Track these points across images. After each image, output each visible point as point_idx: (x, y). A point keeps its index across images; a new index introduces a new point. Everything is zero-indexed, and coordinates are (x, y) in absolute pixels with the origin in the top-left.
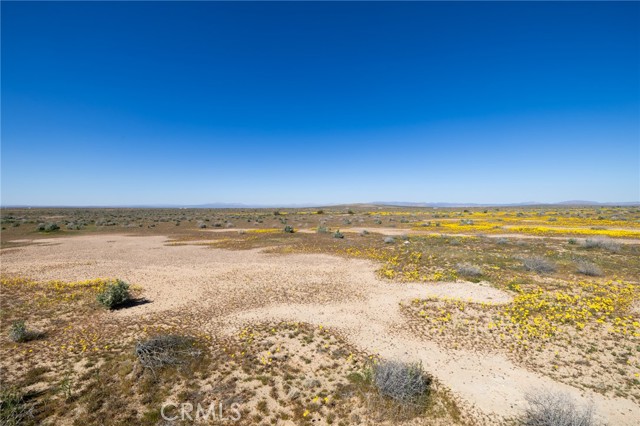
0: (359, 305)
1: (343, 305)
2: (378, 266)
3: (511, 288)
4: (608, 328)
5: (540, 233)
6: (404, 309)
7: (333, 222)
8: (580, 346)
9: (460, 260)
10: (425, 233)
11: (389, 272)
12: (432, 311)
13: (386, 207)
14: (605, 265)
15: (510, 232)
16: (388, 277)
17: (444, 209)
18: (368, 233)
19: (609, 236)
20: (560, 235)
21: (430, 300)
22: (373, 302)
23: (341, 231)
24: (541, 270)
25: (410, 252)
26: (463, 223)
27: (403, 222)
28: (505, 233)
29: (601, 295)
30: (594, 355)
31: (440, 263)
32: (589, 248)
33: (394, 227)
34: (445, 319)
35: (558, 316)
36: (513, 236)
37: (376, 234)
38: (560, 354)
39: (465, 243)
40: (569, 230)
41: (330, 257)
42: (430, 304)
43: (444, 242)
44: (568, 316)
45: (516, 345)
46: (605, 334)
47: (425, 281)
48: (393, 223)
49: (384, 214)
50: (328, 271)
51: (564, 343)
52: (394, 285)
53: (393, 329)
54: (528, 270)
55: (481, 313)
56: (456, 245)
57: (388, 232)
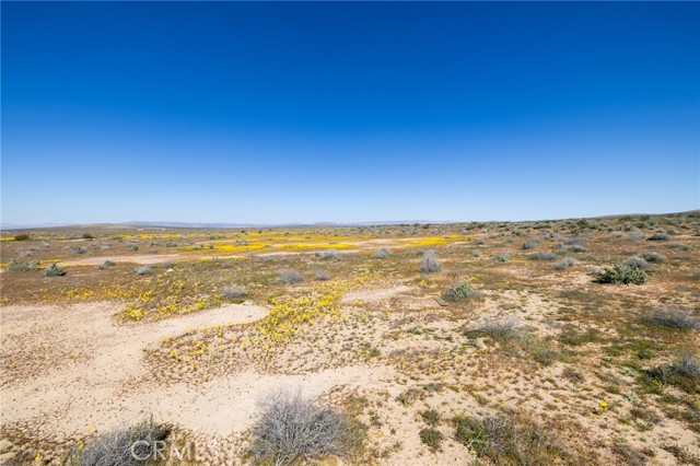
0: (74, 370)
1: (41, 381)
2: (120, 307)
3: (269, 302)
4: (328, 318)
5: (299, 249)
6: (150, 355)
7: (48, 253)
8: (309, 339)
9: (228, 283)
10: (195, 257)
11: (137, 313)
12: (186, 347)
13: (149, 229)
14: (333, 271)
15: (277, 250)
16: (135, 319)
17: (222, 230)
18: (113, 264)
19: (338, 249)
20: (311, 250)
21: (187, 334)
22: (102, 361)
23: (61, 265)
24: (294, 281)
25: (171, 282)
26: (239, 244)
27: (171, 246)
28: (274, 251)
29: (327, 294)
30: (316, 343)
31: (205, 289)
32: (327, 258)
33: (156, 253)
34: (202, 352)
35: (299, 318)
36: (279, 253)
37: (126, 264)
38: (296, 351)
39: (237, 264)
40: (317, 245)
41: (30, 308)
42: (186, 339)
43: (214, 266)
44: (304, 316)
45: (264, 354)
46: (325, 323)
47: (185, 314)
48: (154, 248)
49: (144, 237)
50: (17, 332)
51: (299, 340)
52: (141, 328)
53: (129, 385)
54: (284, 283)
55: (240, 333)
56: (227, 267)
57: (145, 260)
